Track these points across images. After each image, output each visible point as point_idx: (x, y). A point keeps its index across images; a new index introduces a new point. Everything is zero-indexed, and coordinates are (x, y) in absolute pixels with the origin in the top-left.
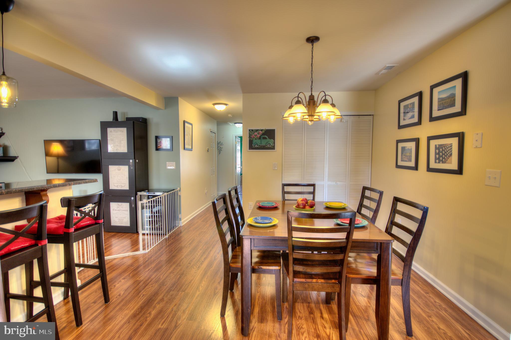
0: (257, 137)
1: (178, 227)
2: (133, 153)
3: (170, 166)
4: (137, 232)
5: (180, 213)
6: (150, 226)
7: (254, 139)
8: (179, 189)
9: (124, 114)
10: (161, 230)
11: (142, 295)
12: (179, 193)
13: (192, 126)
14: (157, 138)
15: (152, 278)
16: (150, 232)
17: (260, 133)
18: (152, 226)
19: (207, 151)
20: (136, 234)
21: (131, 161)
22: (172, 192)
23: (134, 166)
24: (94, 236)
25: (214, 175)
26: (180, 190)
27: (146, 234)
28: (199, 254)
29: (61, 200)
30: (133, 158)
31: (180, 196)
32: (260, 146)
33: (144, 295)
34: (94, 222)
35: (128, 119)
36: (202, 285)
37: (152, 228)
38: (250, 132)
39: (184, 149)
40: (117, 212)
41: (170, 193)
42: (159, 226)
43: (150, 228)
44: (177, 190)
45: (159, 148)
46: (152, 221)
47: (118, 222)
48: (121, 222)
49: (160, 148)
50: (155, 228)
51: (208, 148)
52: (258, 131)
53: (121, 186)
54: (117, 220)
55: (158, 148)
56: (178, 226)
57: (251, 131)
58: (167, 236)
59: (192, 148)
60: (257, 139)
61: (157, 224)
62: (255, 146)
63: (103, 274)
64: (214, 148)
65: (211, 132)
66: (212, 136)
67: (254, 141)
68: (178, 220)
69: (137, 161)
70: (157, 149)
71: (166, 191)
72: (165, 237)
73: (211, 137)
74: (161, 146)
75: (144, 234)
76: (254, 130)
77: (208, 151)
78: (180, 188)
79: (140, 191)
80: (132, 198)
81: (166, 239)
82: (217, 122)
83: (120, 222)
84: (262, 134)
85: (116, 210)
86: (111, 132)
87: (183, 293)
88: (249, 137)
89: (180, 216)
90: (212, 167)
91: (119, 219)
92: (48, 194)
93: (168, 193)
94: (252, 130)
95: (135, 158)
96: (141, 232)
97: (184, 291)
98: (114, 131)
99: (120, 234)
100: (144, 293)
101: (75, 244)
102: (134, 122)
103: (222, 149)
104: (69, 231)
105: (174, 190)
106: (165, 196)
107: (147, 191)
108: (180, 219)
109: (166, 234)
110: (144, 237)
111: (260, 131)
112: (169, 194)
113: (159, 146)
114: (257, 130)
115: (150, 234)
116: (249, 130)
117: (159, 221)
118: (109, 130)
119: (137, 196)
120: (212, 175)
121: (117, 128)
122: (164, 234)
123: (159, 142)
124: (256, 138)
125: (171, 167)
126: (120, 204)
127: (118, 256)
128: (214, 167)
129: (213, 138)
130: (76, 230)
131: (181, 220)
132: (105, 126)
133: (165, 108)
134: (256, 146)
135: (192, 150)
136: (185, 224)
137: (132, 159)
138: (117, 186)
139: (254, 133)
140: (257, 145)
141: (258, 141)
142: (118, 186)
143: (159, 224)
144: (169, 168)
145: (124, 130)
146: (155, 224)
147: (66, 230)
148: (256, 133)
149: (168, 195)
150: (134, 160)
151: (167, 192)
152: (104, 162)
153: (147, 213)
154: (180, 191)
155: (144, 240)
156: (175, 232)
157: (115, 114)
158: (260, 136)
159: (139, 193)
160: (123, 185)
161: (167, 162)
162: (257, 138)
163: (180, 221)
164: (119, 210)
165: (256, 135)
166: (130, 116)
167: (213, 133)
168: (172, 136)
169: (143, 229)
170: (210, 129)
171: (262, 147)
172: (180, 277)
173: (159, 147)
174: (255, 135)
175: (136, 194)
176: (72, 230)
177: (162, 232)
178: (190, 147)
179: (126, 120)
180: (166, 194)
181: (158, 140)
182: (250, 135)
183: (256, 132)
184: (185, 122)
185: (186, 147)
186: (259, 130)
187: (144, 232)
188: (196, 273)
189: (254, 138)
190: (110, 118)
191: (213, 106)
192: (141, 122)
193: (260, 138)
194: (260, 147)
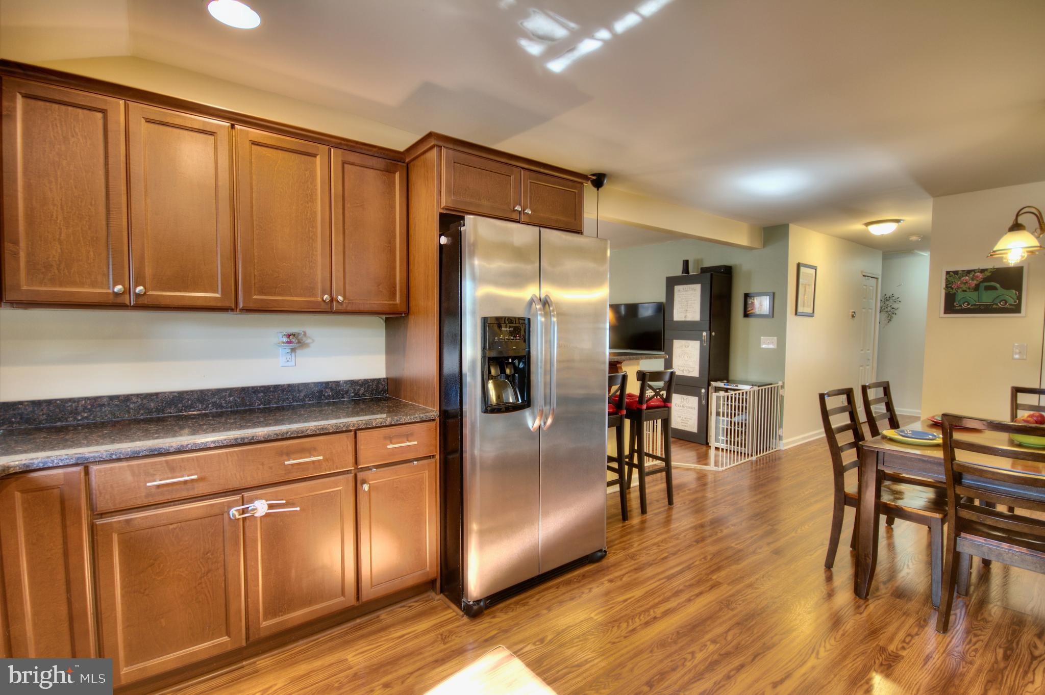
0: (967, 286)
1: (776, 450)
2: (708, 322)
3: (766, 344)
4: (707, 444)
5: (781, 426)
6: (727, 437)
7: (960, 291)
8: (780, 383)
9: (697, 262)
10: (745, 447)
11: (711, 512)
12: (781, 392)
13: (816, 270)
14: (747, 296)
15: (726, 499)
16: (727, 447)
17: (977, 277)
18: (731, 438)
19: (850, 315)
20: (705, 446)
21: (704, 334)
22: (766, 387)
23: (708, 343)
24: (659, 421)
25: (868, 367)
26: (782, 387)
27: (720, 450)
28: (807, 493)
29: (637, 372)
30: (708, 329)
31: (782, 397)
32: (975, 305)
33: (713, 512)
34: (662, 404)
35: (704, 270)
36: (803, 528)
37: (731, 441)
38: (950, 276)
39: (796, 314)
40: (681, 408)
41: (763, 388)
42: (742, 440)
43: (727, 441)
44: (777, 385)
45: (750, 314)
46: (731, 430)
47: (681, 424)
48: (685, 424)
49: (752, 313)
50: (734, 442)
51: (853, 311)
52: (973, 273)
53: (688, 370)
54: (679, 420)
55: (748, 313)
56: (775, 448)
57: (952, 276)
58: (754, 458)
59: (813, 312)
60: (968, 290)
61: (738, 437)
62: (961, 306)
63: (668, 468)
64: (870, 310)
65: (864, 276)
66: (865, 285)
67: (960, 296)
68: (776, 439)
69: (713, 334)
70: (746, 315)
71: (758, 384)
72: (750, 458)
73: (864, 287)
74: (752, 309)
75: (717, 449)
76: (960, 272)
77: (853, 316)
78: (783, 383)
79: (716, 381)
80: (703, 391)
81: (751, 462)
82: (883, 253)
83: (683, 424)
84: (981, 280)
85: (678, 406)
86: (679, 291)
87: (770, 527)
88: (947, 287)
89: (780, 432)
90: (862, 350)
91: (683, 420)
92: (622, 367)
93: (760, 388)
94: (956, 273)
95: (710, 330)
96: (713, 443)
97: (772, 526)
98: (683, 289)
99: (682, 442)
100: (714, 511)
101: (645, 423)
102: (712, 275)
103: (896, 312)
104: (641, 406)
105: (771, 384)
106: (754, 391)
107: (725, 381)
108: (781, 438)
109: (752, 455)
110: (717, 452)
111: (978, 274)
112: (762, 390)
113: (749, 309)
114: (969, 272)
115: (727, 450)
116: (948, 273)
117: (742, 433)
118: (677, 288)
119: (710, 387)
120: (862, 366)
121: (687, 284)
122: (748, 454)
123: (750, 302)
124: (964, 288)
125: (768, 344)
126: (685, 397)
127: (681, 465)
128: (868, 350)
129: (871, 288)
130: (648, 408)
131: (782, 440)
132: (672, 282)
133: (764, 247)
134: (965, 306)
135: (813, 316)
136: (790, 449)
137: (706, 331)
138: (683, 371)
139: (960, 278)
140: (968, 304)
141: (973, 296)
142: (684, 369)
143: (742, 437)
144: (764, 346)
145: (698, 287)
146: (734, 437)
147: (638, 406)
148: (967, 278)
149: (759, 390)
150: (709, 332)
151: (759, 386)
152: (668, 334)
153: (724, 422)
154: (784, 388)
155: (716, 456)
156: (769, 456)
157: (686, 263)
158: (977, 283)
159: (714, 384)
160: (691, 370)
161: (762, 337)
162: (969, 288)
163: (781, 442)
164: (683, 406)
165: (966, 282)
166: (707, 264)
167: (871, 277)
168: (774, 293)
169: (717, 440)
170: (862, 272)
171: (982, 307)
172: (768, 510)
173: (748, 311)
174: (962, 283)
175: (709, 385)
176: (644, 407)
177: (745, 450)
178: (810, 310)
179: (701, 273)
180: (756, 388)
181: (748, 300)
182: (949, 284)
183: (966, 276)
184: (801, 265)
185: (800, 310)
186: (974, 271)
187: (718, 445)
188: (795, 513)
189: (958, 288)
190: (678, 272)
191: (864, 227)
192: (721, 272)
193: (977, 288)
194: (978, 307)
